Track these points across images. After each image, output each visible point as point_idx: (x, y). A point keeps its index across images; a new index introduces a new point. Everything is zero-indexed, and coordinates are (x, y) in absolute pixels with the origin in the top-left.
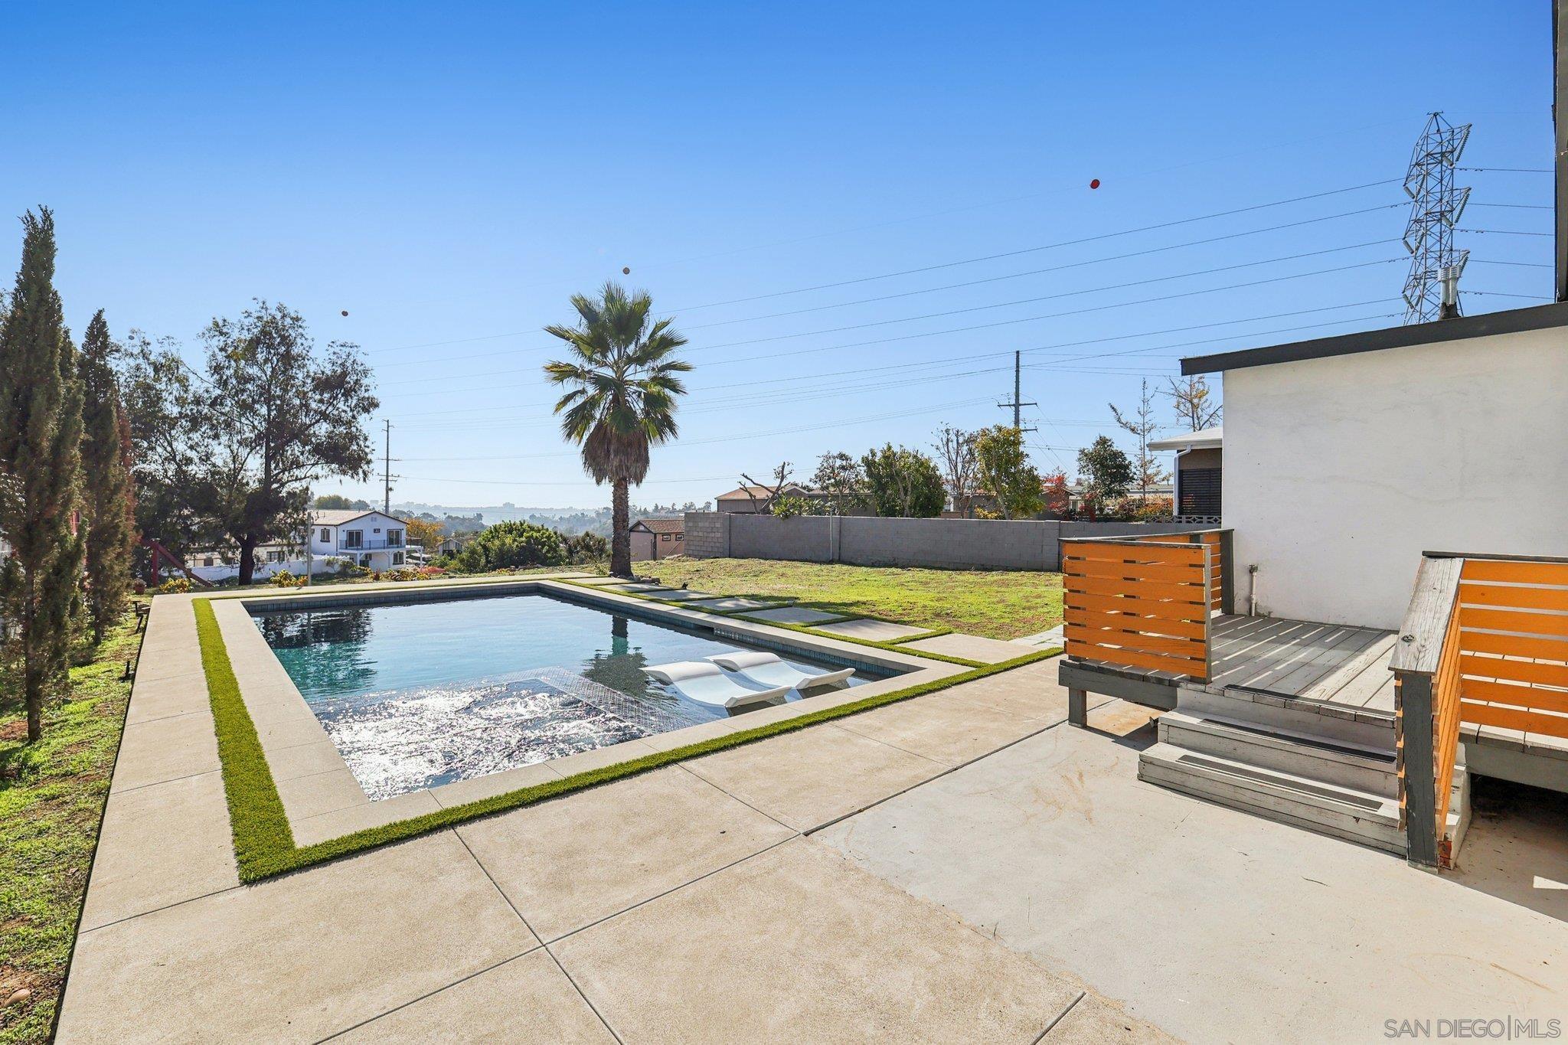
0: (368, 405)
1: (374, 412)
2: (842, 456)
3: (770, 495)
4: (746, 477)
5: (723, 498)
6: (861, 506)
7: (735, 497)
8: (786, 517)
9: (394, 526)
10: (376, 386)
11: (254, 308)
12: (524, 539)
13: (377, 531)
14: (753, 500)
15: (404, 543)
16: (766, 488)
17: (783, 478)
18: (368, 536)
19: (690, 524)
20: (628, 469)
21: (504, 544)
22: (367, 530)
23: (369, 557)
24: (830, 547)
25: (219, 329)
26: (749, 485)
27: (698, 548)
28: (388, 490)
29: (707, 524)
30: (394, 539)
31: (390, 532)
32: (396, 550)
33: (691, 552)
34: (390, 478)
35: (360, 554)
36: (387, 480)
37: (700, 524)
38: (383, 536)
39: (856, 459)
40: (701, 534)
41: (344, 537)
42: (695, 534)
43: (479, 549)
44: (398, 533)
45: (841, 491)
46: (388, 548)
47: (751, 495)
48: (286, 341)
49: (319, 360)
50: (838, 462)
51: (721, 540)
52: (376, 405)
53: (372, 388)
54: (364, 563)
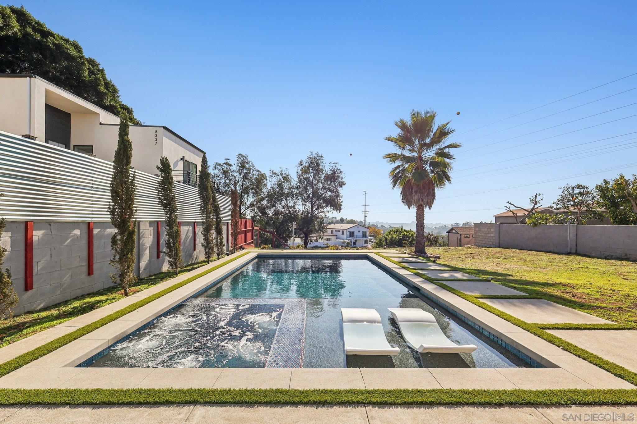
0: (342, 184)
1: (343, 187)
2: (579, 187)
3: (527, 213)
4: (510, 203)
5: (498, 216)
6: (598, 218)
7: (506, 215)
8: (535, 225)
9: (365, 230)
10: (345, 177)
11: (309, 154)
12: (401, 235)
13: (359, 231)
14: (515, 216)
15: (368, 236)
16: (525, 210)
17: (536, 203)
18: (356, 233)
19: (477, 229)
20: (422, 200)
21: (392, 237)
22: (355, 230)
23: (356, 241)
24: (568, 244)
25: (301, 164)
26: (512, 208)
27: (481, 242)
28: (365, 216)
29: (486, 229)
30: (364, 235)
31: (363, 232)
32: (365, 239)
33: (477, 244)
35: (353, 240)
36: (365, 213)
37: (482, 230)
38: (361, 233)
39: (592, 187)
40: (482, 234)
41: (348, 233)
42: (480, 234)
43: (384, 239)
44: (366, 232)
45: (579, 209)
46: (363, 238)
47: (513, 213)
48: (318, 165)
49: (327, 169)
50: (577, 191)
51: (494, 238)
52: (344, 185)
54: (355, 243)
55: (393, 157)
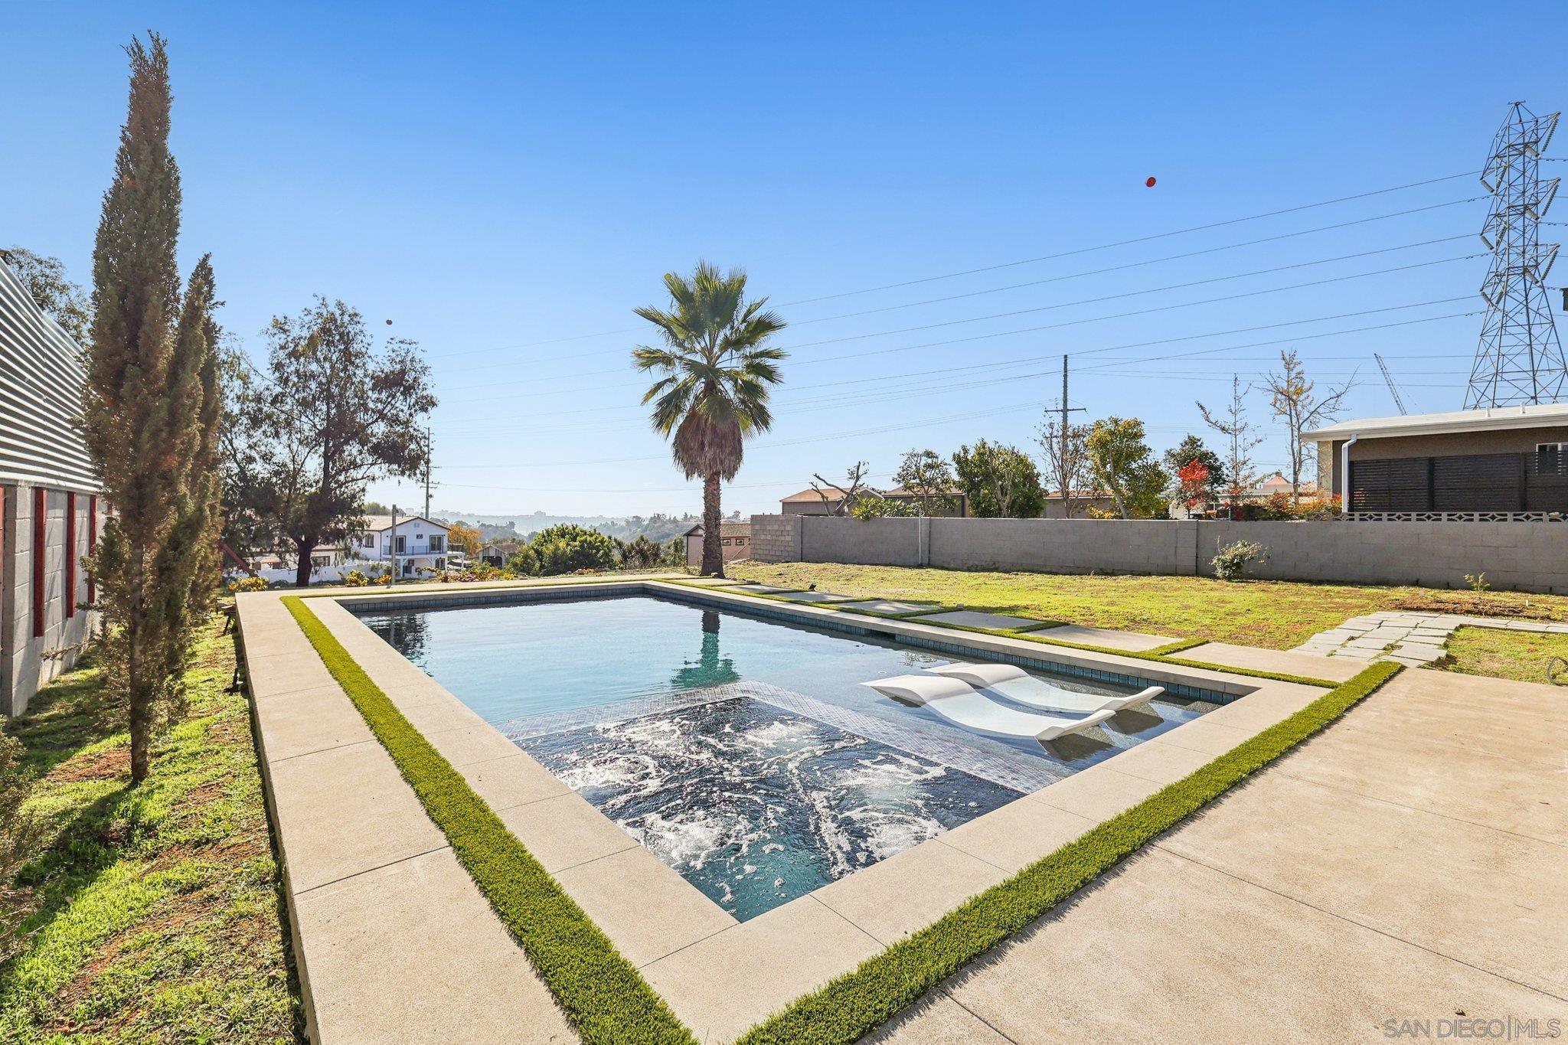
0: (426, 404)
1: (432, 411)
2: (929, 454)
3: (845, 496)
4: (818, 477)
5: (789, 500)
6: (951, 506)
7: (803, 499)
8: (867, 518)
9: (437, 532)
10: (433, 384)
11: (313, 305)
12: (577, 543)
13: (419, 537)
14: (826, 503)
15: (445, 549)
16: (841, 490)
17: (858, 478)
18: (411, 542)
19: (757, 527)
21: (557, 548)
22: (409, 534)
23: (411, 562)
24: (918, 550)
25: (280, 327)
26: (822, 486)
27: (765, 552)
28: (429, 496)
29: (776, 527)
30: (435, 545)
31: (432, 538)
32: (438, 556)
33: (757, 557)
34: (430, 485)
35: (403, 560)
36: (428, 487)
37: (769, 528)
38: (426, 542)
39: (946, 455)
40: (769, 537)
41: (387, 542)
42: (763, 537)
43: (532, 552)
44: (440, 539)
45: (927, 492)
46: (430, 553)
47: (823, 496)
48: (346, 339)
49: (378, 358)
50: (924, 460)
51: (791, 544)
52: (434, 404)
53: (430, 386)
54: (407, 569)
55: (650, 358)
